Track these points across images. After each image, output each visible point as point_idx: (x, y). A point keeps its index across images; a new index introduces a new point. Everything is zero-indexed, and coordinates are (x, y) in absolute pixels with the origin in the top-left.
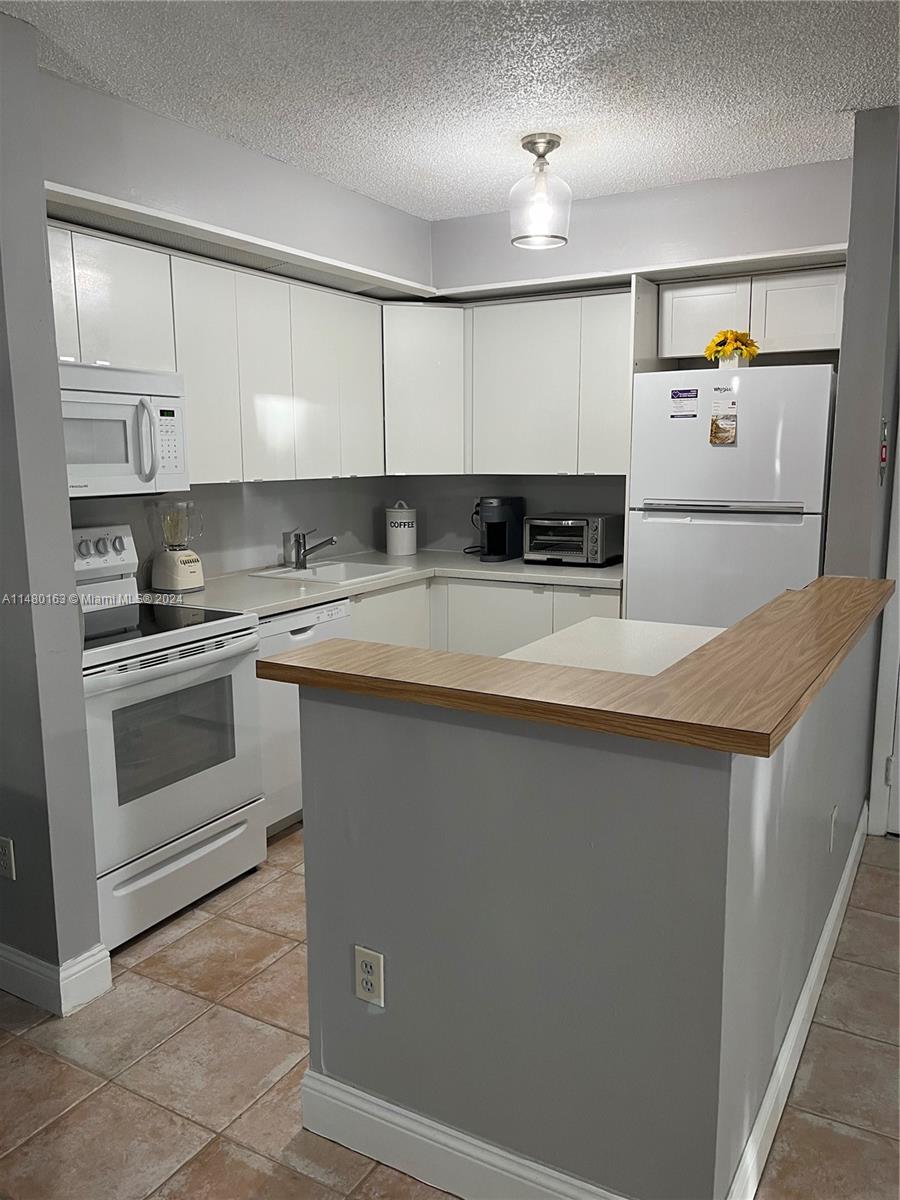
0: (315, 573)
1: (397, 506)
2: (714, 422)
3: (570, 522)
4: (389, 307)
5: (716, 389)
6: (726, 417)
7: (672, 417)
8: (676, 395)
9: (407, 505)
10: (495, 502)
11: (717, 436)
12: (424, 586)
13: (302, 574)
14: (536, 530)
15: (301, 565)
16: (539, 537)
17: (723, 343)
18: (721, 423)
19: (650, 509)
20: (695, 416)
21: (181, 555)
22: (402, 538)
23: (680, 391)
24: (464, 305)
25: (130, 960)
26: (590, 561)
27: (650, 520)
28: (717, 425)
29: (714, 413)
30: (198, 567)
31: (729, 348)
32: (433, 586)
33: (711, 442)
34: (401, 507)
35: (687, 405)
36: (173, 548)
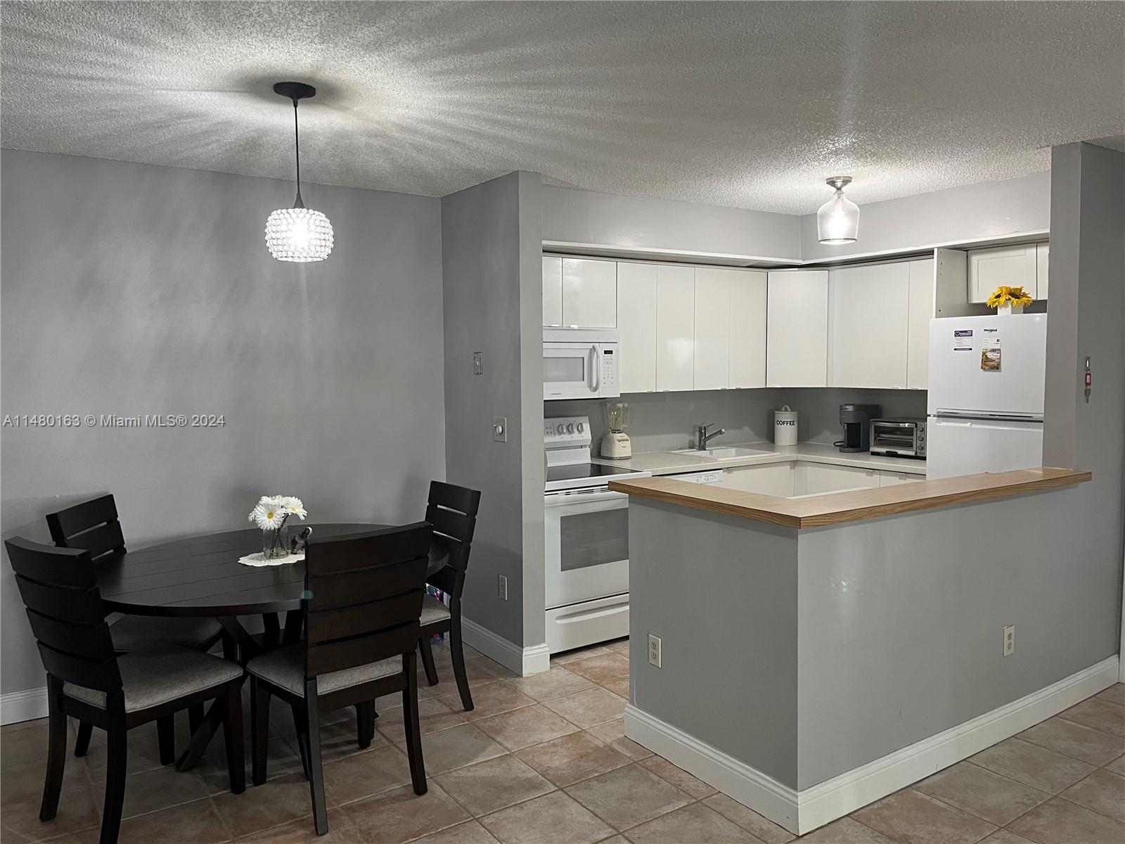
0: (711, 453)
1: (783, 409)
2: (984, 354)
4: (772, 273)
5: (985, 330)
6: (994, 351)
7: (955, 349)
8: (957, 334)
9: (791, 408)
10: (850, 408)
11: (990, 364)
12: (789, 467)
13: (702, 453)
14: (879, 431)
15: (702, 448)
16: (882, 435)
17: (998, 296)
18: (990, 355)
19: (942, 416)
20: (971, 349)
21: (617, 436)
22: (786, 433)
23: (960, 332)
24: (829, 268)
26: (919, 455)
27: (943, 424)
28: (986, 356)
29: (984, 347)
30: (628, 444)
31: (1002, 300)
32: (796, 467)
33: (982, 368)
34: (786, 410)
35: (966, 342)
36: (614, 432)
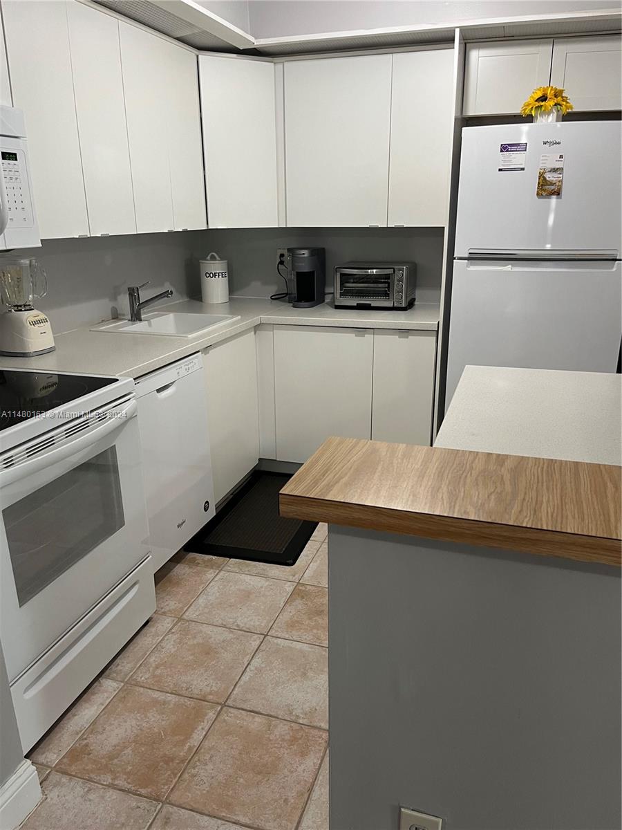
0: (150, 325)
1: (209, 258)
2: (541, 175)
3: (375, 271)
5: (545, 143)
6: (554, 170)
7: (500, 170)
8: (505, 148)
9: (219, 257)
10: (306, 253)
11: (548, 188)
13: (138, 327)
14: (345, 278)
15: (136, 317)
16: (348, 285)
17: (544, 98)
18: (549, 177)
19: (473, 258)
20: (523, 169)
21: (28, 316)
22: (216, 288)
23: (509, 145)
24: (276, 60)
25: (51, 756)
26: (396, 305)
27: (472, 268)
28: (545, 179)
29: (541, 166)
30: (47, 326)
31: (550, 103)
32: (258, 332)
33: (538, 194)
34: (213, 258)
35: (517, 159)
36: (19, 308)
